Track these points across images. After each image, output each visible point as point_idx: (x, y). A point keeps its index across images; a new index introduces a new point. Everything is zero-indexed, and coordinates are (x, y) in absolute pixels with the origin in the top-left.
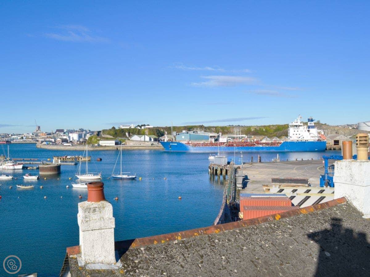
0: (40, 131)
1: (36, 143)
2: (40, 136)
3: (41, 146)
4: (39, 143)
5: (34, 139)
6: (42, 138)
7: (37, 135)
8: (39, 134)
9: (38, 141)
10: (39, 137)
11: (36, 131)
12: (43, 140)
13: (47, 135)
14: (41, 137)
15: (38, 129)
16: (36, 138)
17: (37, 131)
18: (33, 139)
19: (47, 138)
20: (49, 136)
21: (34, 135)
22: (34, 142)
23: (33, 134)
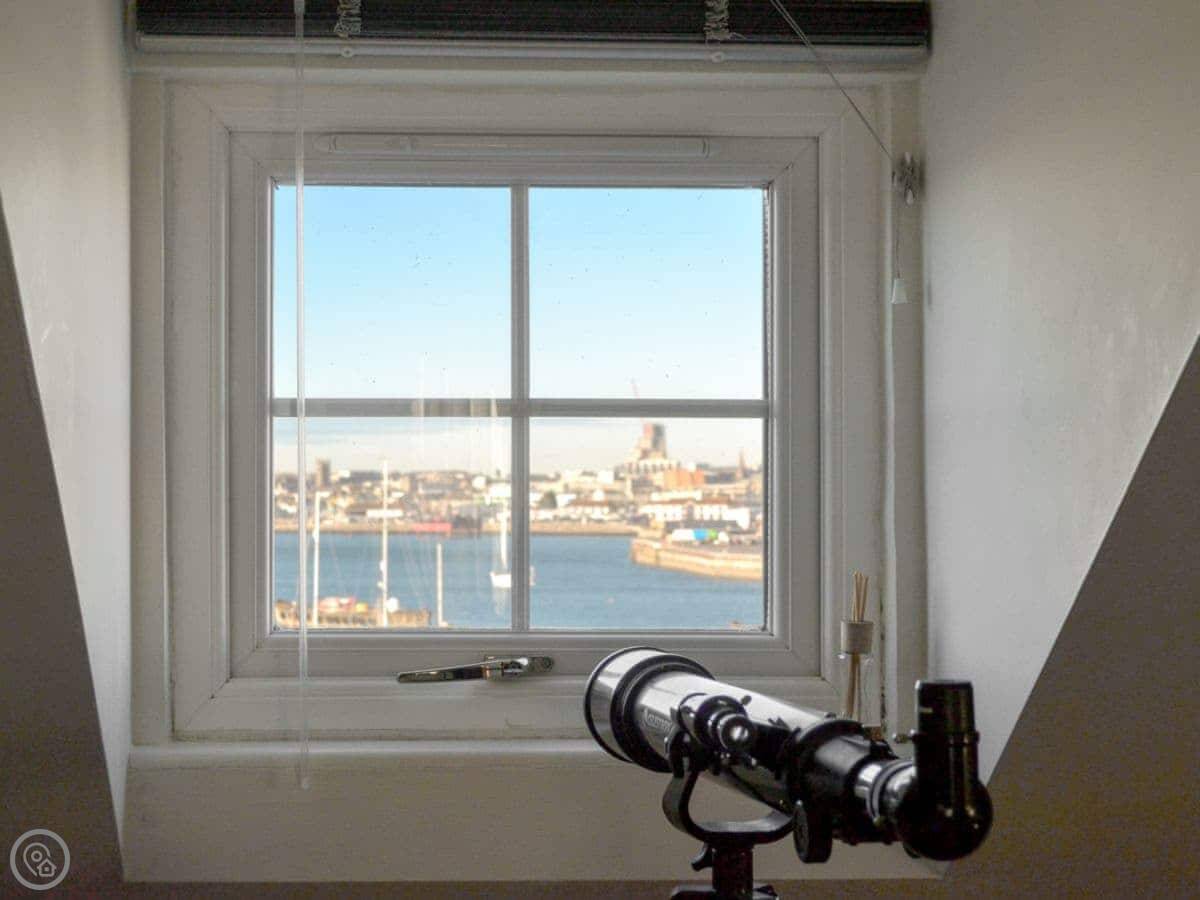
0: (665, 456)
1: (634, 535)
2: (659, 489)
3: (662, 554)
4: (650, 533)
5: (622, 505)
6: (673, 502)
7: (642, 485)
8: (658, 479)
9: (644, 521)
10: (655, 497)
11: (638, 454)
12: (677, 513)
13: (709, 480)
14: (667, 496)
15: (647, 444)
16: (638, 499)
17: (645, 454)
18: (613, 506)
19: (707, 500)
20: (716, 488)
21: (623, 480)
22: (624, 527)
23: (617, 477)
